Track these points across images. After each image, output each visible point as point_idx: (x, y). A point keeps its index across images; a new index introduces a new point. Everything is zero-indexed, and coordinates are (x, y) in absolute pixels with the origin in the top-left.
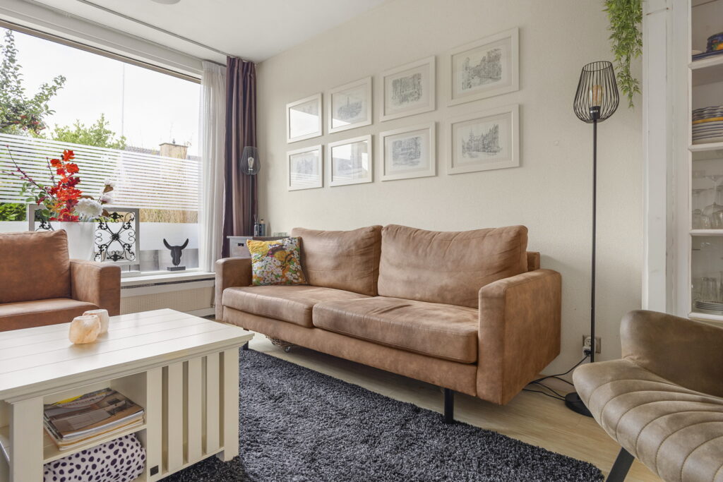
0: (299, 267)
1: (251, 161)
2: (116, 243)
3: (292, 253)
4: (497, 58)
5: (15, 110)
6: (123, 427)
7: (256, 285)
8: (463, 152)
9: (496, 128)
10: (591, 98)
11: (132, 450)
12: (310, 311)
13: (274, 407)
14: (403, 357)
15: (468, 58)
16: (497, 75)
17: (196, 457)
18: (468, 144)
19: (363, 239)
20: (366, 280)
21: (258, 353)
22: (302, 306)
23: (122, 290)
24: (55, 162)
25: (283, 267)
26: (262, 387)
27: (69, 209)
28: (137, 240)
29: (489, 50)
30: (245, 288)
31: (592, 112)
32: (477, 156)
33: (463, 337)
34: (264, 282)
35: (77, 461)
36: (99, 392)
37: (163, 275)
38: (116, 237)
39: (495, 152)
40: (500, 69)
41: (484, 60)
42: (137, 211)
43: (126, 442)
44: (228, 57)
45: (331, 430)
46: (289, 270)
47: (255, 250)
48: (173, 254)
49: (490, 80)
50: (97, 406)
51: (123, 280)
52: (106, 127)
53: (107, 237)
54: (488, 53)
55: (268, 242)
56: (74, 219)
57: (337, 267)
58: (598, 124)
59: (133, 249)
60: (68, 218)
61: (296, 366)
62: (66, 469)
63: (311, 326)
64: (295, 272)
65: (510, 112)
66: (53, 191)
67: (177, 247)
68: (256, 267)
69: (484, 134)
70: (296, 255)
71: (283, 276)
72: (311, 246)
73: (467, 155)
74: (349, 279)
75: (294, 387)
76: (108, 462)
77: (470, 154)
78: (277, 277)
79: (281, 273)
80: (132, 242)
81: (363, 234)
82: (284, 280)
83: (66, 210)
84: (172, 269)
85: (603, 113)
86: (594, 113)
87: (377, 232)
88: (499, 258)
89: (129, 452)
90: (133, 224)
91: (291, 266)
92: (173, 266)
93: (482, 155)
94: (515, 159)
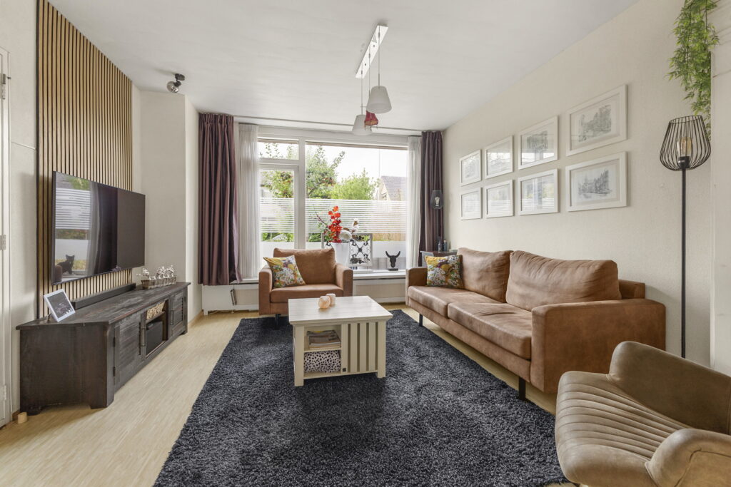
0: (458, 276)
1: (437, 200)
2: (360, 253)
3: (453, 266)
4: (608, 112)
5: (323, 175)
6: (332, 347)
7: (429, 286)
8: (580, 194)
9: (606, 173)
10: (679, 149)
11: (335, 357)
12: (446, 308)
13: (418, 360)
14: (491, 347)
15: (584, 116)
16: (608, 127)
17: (363, 370)
18: (583, 186)
19: (497, 260)
20: (498, 291)
21: (427, 329)
22: (443, 303)
23: (354, 282)
24: (330, 213)
25: (446, 275)
26: (417, 349)
27: (337, 237)
28: (371, 252)
29: (600, 107)
30: (421, 288)
31: (679, 162)
32: (590, 197)
33: (521, 339)
34: (433, 285)
35: (315, 355)
36: (330, 331)
37: (386, 273)
38: (360, 250)
39: (606, 193)
40: (610, 122)
41: (596, 116)
42: (371, 235)
43: (334, 353)
44: (423, 132)
45: (440, 381)
46: (451, 278)
47: (430, 262)
48: (391, 261)
49: (601, 132)
50: (327, 336)
51: (354, 275)
52: (366, 176)
53: (356, 250)
54: (600, 109)
55: (439, 258)
56: (339, 242)
57: (480, 279)
58: (688, 172)
59: (369, 257)
60: (337, 241)
61: (444, 342)
62: (312, 357)
63: (447, 317)
64: (455, 279)
65: (618, 159)
66: (330, 227)
67: (393, 256)
68: (430, 274)
69: (597, 179)
70: (457, 267)
71: (446, 282)
72: (468, 261)
73: (582, 196)
74: (487, 288)
75: (435, 353)
76: (326, 359)
77: (585, 195)
78: (442, 281)
79: (444, 280)
80: (368, 253)
81: (497, 257)
82: (447, 284)
83: (335, 237)
84: (390, 270)
85: (691, 164)
86: (681, 163)
87: (507, 254)
88: (585, 286)
89: (334, 358)
90: (369, 242)
91: (452, 275)
92: (391, 268)
93: (595, 197)
94: (623, 201)
